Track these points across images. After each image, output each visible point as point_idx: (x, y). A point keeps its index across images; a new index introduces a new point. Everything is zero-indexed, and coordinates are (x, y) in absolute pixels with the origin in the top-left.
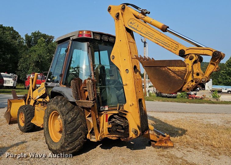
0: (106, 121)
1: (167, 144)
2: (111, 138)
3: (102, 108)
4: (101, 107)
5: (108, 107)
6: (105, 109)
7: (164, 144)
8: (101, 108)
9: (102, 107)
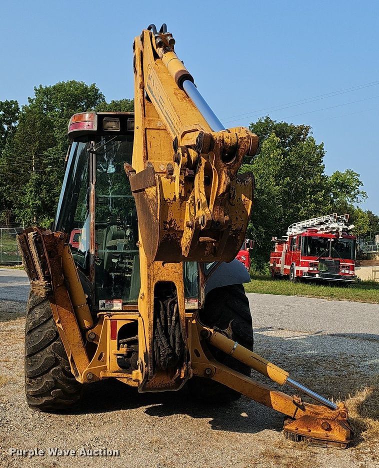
0: (113, 337)
1: (330, 434)
2: (125, 381)
3: (104, 305)
4: (101, 302)
5: (123, 304)
6: (113, 307)
7: (320, 432)
8: (100, 304)
9: (104, 301)
